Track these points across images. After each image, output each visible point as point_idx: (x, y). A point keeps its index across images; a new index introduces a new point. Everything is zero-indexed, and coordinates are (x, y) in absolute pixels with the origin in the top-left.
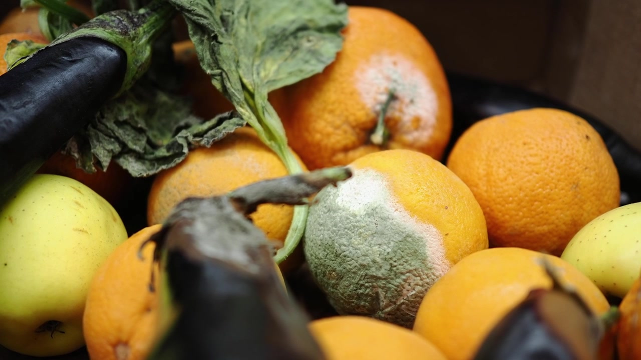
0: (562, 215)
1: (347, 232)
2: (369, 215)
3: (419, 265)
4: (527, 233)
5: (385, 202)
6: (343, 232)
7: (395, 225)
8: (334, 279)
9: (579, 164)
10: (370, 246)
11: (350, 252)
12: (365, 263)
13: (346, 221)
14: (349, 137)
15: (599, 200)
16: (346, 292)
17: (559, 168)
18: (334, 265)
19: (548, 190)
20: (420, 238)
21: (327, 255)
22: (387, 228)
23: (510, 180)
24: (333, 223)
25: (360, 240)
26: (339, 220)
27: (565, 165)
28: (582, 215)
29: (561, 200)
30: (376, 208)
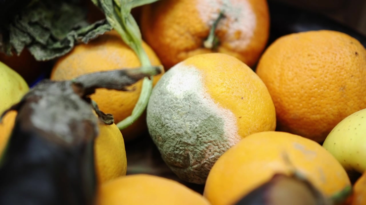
0: (331, 109)
1: (170, 110)
2: (186, 99)
3: (218, 138)
4: (305, 119)
5: (198, 91)
6: (168, 110)
7: (202, 108)
8: (160, 141)
9: (347, 73)
10: (184, 121)
11: (171, 124)
12: (180, 133)
13: (170, 102)
14: (190, 42)
15: (360, 99)
16: (167, 151)
17: (331, 74)
18: (160, 132)
19: (322, 90)
20: (220, 118)
21: (157, 124)
22: (197, 110)
23: (296, 81)
24: (162, 102)
25: (178, 116)
26: (166, 101)
27: (337, 72)
28: (346, 109)
29: (331, 98)
30: (191, 95)
